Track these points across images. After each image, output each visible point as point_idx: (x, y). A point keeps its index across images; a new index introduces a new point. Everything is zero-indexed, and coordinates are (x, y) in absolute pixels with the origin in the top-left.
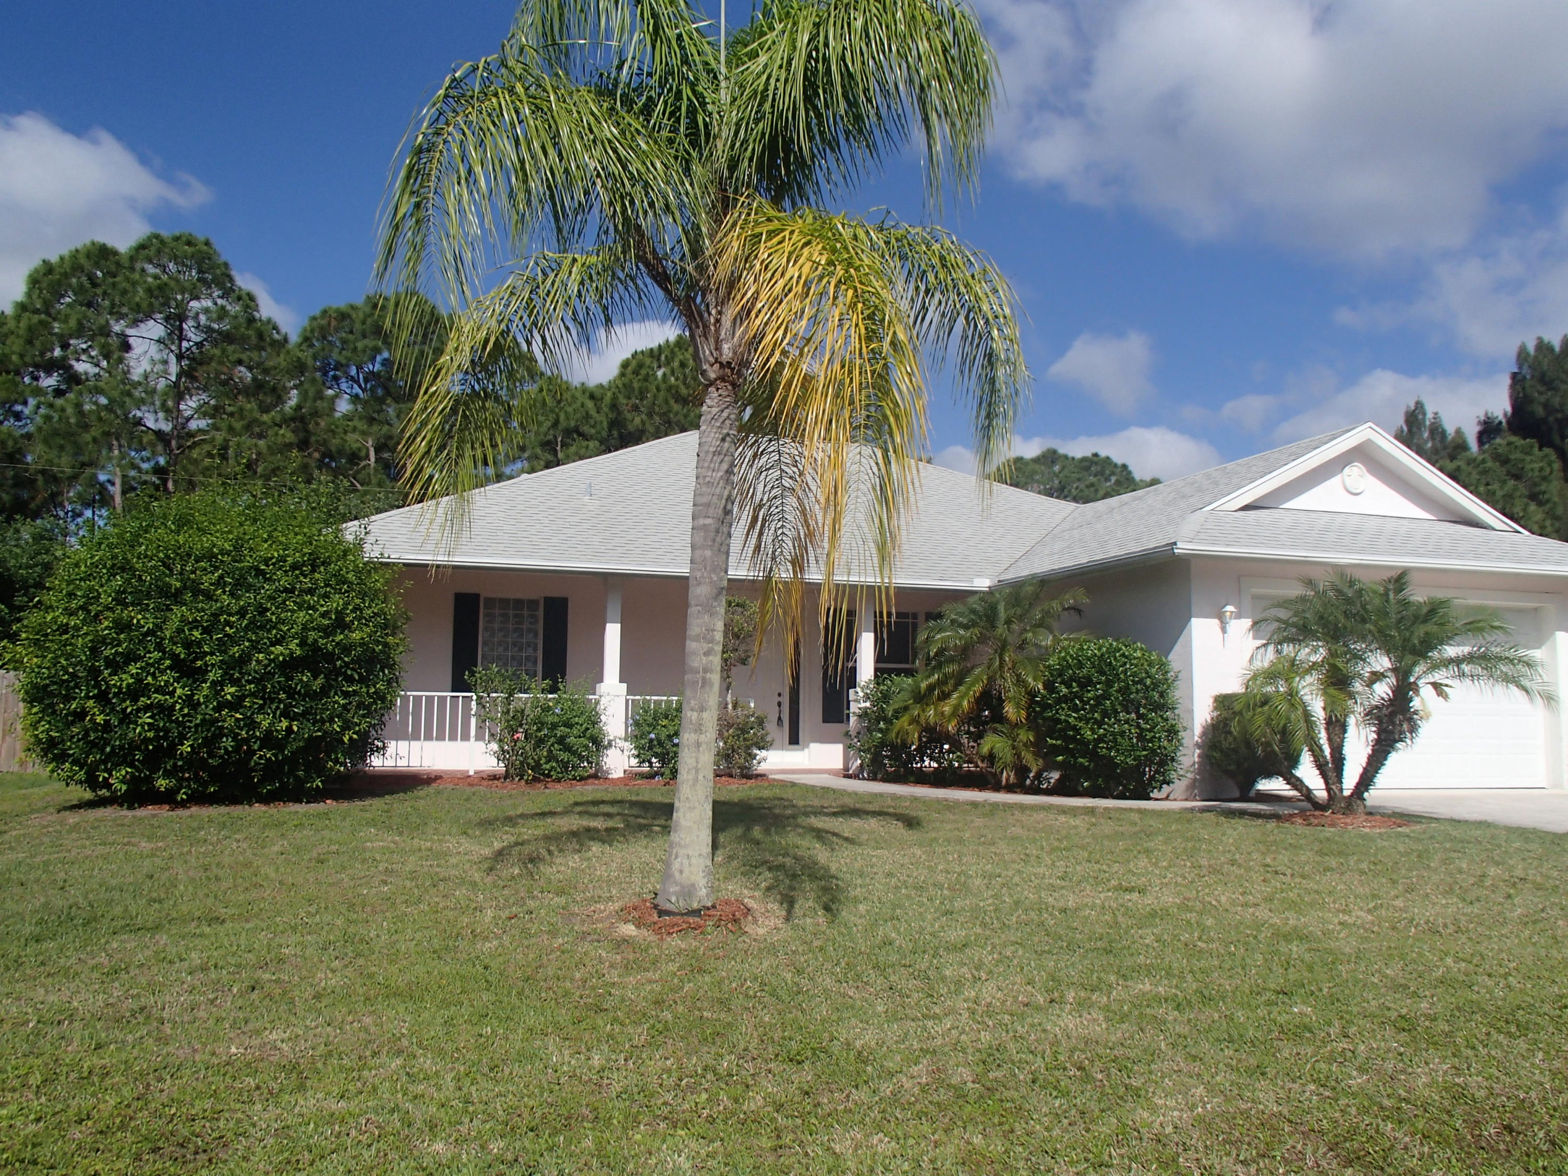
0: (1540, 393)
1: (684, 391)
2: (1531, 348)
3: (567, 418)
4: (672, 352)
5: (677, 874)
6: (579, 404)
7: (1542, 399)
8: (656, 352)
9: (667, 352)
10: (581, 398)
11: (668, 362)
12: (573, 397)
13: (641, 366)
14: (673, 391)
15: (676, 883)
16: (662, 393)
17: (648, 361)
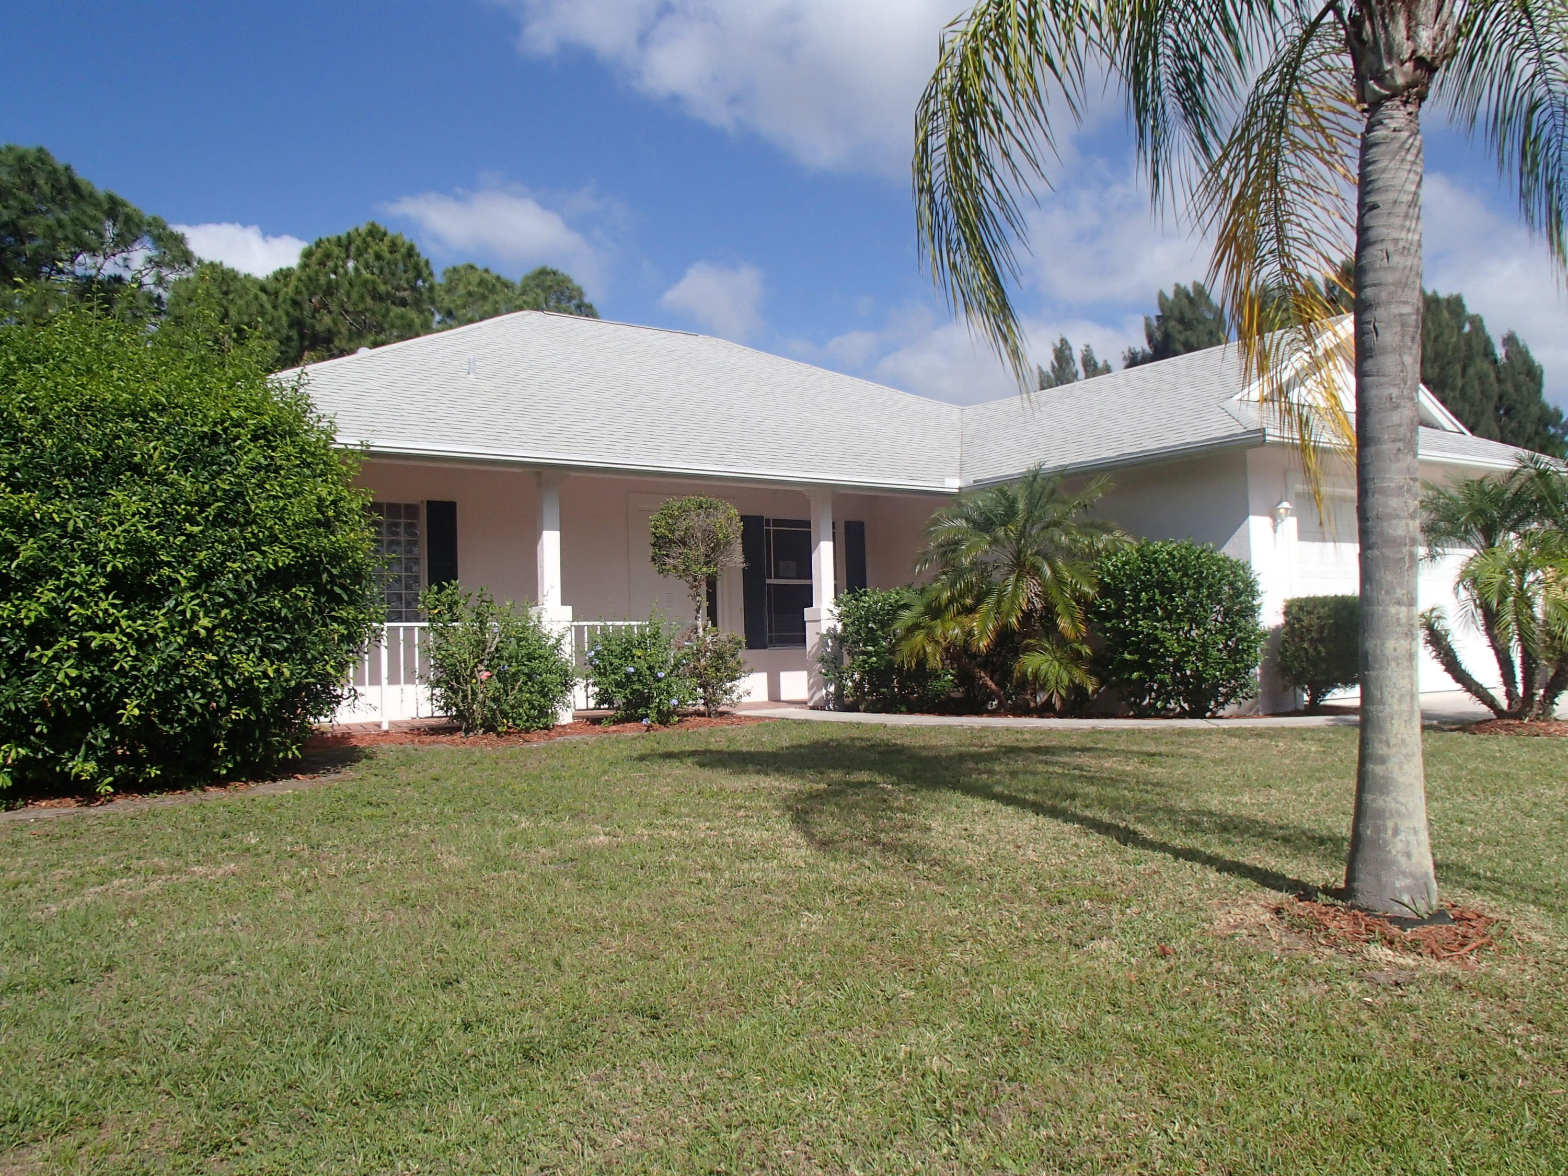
0: (1180, 332)
1: (382, 288)
2: (1170, 294)
3: (239, 313)
4: (364, 241)
5: (1403, 860)
6: (251, 297)
7: (1182, 338)
8: (344, 241)
9: (358, 242)
10: (255, 290)
11: (359, 254)
12: (244, 287)
13: (328, 256)
14: (370, 287)
15: (1404, 874)
16: (356, 289)
17: (336, 251)
